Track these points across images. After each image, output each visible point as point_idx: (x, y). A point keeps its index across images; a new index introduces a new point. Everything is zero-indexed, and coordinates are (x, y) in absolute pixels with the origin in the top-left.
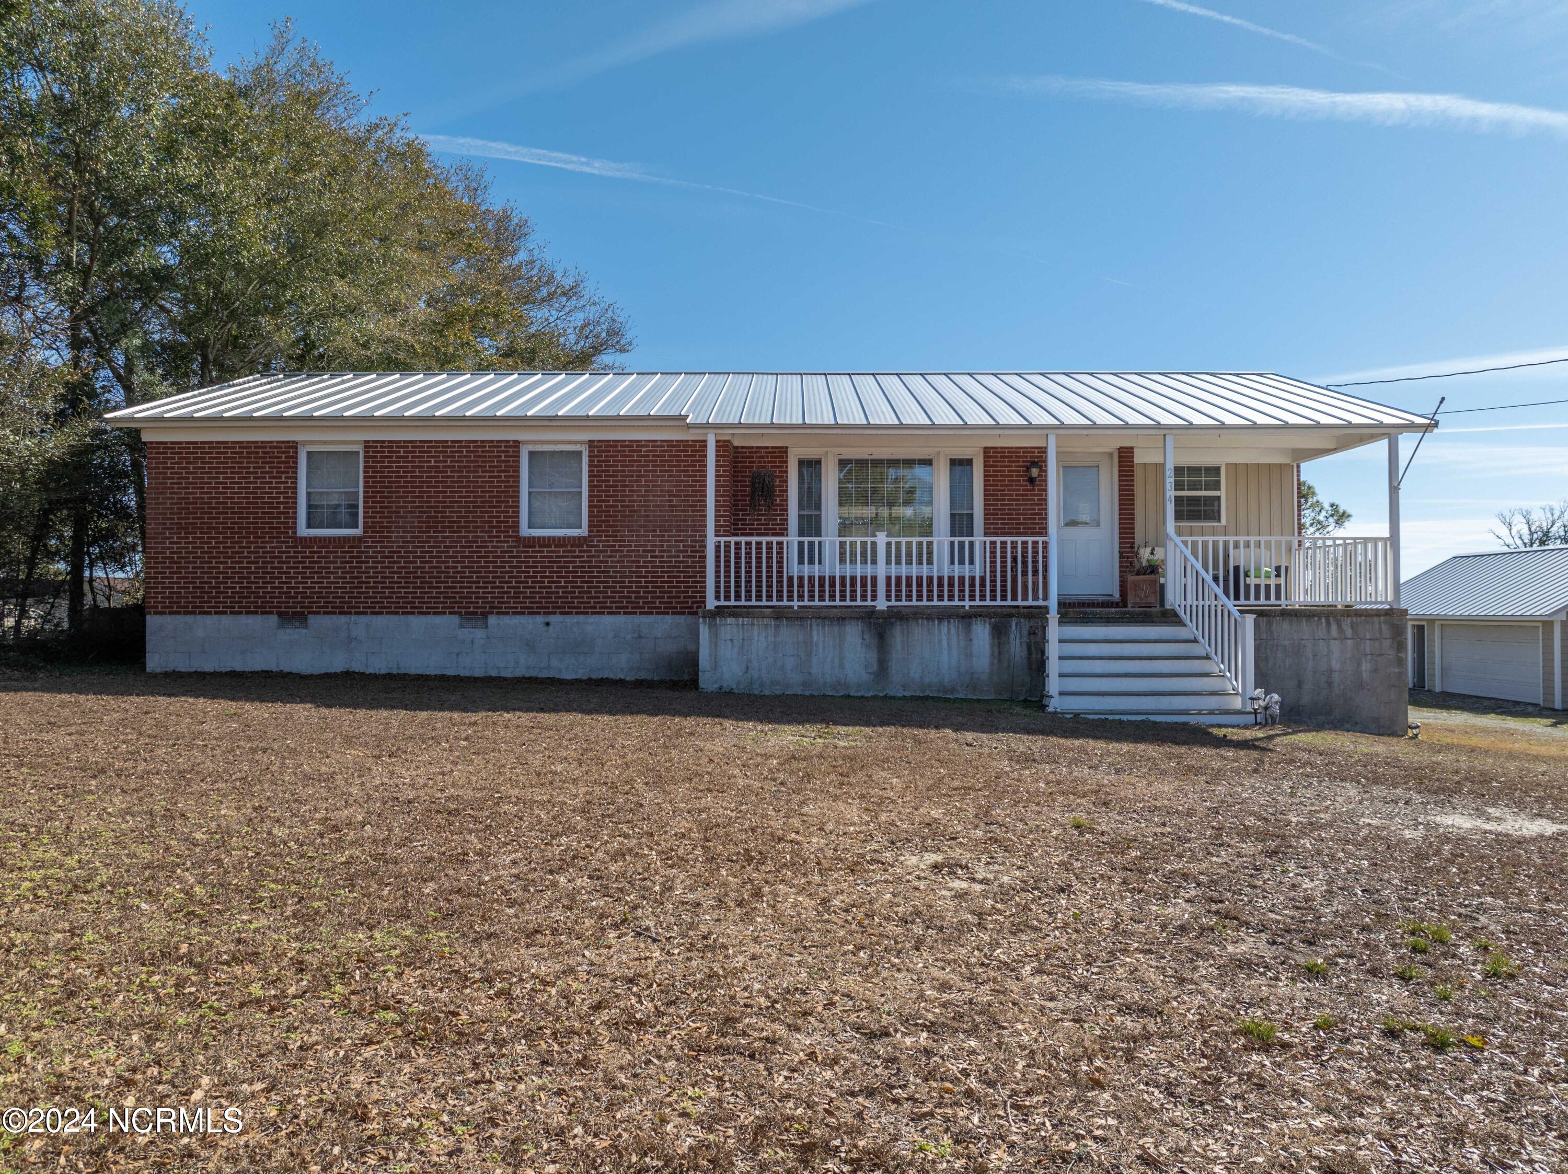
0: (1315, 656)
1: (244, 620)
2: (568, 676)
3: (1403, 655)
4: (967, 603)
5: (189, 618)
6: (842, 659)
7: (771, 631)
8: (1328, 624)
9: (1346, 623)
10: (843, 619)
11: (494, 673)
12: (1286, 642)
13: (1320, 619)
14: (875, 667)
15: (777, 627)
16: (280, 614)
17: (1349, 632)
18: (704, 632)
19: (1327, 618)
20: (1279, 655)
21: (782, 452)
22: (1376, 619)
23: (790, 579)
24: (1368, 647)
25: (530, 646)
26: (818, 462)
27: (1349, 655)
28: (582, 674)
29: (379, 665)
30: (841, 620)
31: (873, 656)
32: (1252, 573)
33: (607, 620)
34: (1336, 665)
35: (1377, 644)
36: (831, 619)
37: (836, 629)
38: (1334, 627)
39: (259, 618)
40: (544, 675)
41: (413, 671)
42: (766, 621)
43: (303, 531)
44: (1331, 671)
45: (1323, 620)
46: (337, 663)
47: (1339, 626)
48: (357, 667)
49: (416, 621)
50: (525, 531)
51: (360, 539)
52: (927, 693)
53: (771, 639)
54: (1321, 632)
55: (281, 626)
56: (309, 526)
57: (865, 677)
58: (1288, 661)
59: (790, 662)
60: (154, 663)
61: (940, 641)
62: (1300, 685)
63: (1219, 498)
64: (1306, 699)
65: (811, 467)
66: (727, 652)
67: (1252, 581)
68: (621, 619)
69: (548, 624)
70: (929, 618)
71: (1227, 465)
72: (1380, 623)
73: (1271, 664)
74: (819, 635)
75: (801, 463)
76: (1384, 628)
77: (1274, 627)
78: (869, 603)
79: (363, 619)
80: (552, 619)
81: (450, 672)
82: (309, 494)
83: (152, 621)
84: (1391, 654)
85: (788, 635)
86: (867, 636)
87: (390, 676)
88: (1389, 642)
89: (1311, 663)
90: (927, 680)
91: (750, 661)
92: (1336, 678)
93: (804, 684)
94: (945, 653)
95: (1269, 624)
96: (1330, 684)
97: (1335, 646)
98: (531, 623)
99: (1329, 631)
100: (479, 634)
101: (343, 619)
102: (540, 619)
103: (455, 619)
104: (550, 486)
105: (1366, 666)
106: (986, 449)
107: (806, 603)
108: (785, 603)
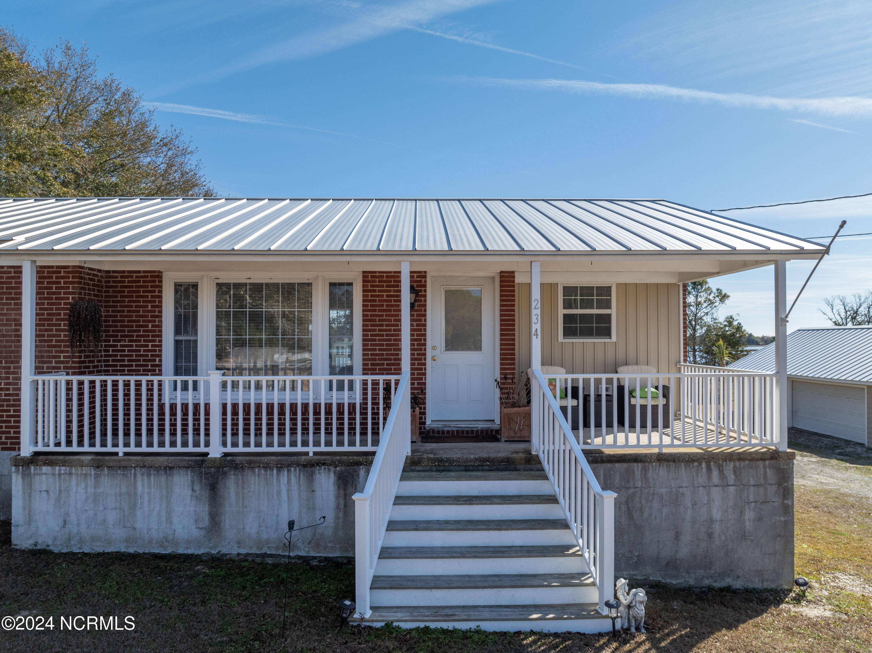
0: (694, 504)
3: (789, 502)
4: (311, 449)
6: (169, 513)
7: (91, 481)
8: (709, 469)
9: (728, 468)
10: (171, 468)
12: (663, 491)
13: (700, 464)
14: (206, 522)
15: (97, 476)
17: (731, 478)
18: (17, 483)
19: (708, 463)
20: (656, 505)
21: (156, 277)
22: (761, 464)
23: (161, 407)
24: (752, 494)
26: (195, 286)
27: (731, 503)
30: (169, 469)
31: (204, 510)
32: (638, 393)
34: (717, 514)
35: (761, 490)
36: (158, 469)
37: (163, 479)
38: (715, 473)
42: (85, 470)
44: (711, 521)
45: (704, 465)
47: (721, 471)
52: (265, 550)
53: (91, 490)
54: (702, 479)
57: (196, 533)
58: (665, 511)
59: (112, 517)
61: (279, 493)
62: (677, 537)
63: (609, 316)
65: (186, 291)
66: (43, 505)
67: (638, 402)
70: (267, 467)
71: (618, 285)
72: (765, 467)
73: (645, 515)
75: (178, 287)
76: (770, 473)
77: (650, 474)
78: (202, 449)
84: (777, 501)
86: (197, 487)
88: (774, 488)
89: (690, 512)
90: (265, 536)
91: (67, 514)
92: (717, 528)
93: (128, 540)
94: (285, 505)
95: (645, 470)
96: (710, 535)
97: (716, 493)
99: (709, 478)
105: (749, 515)
106: (365, 274)
107: (132, 449)
108: (109, 449)
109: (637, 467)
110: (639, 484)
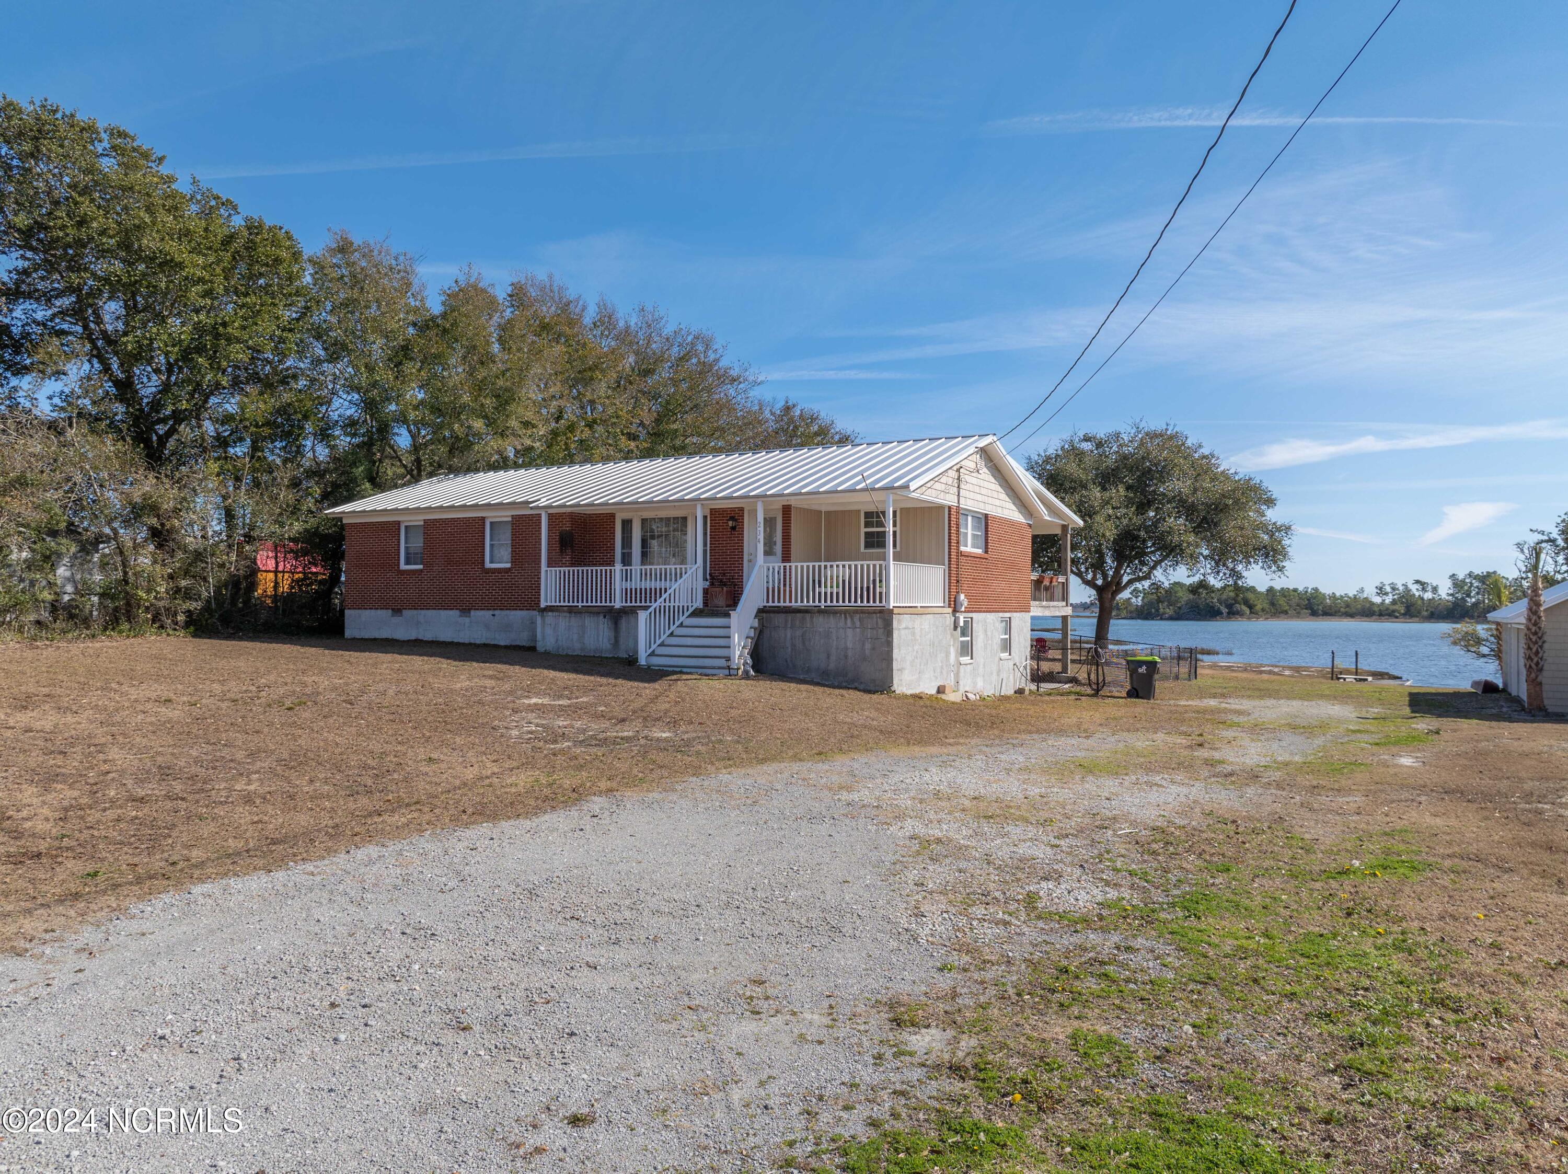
0: (838, 638)
1: (379, 612)
2: (502, 643)
3: (890, 639)
5: (360, 611)
6: (598, 636)
7: (567, 619)
8: (846, 618)
9: (857, 618)
10: (600, 613)
11: (472, 641)
12: (821, 630)
14: (613, 641)
15: (570, 618)
16: (393, 609)
17: (858, 624)
18: (539, 620)
19: (845, 614)
20: (817, 638)
21: (612, 516)
22: (875, 615)
24: (869, 633)
25: (487, 627)
26: (631, 521)
27: (858, 639)
28: (508, 643)
29: (428, 636)
30: (598, 614)
31: (612, 634)
33: (519, 613)
34: (850, 645)
35: (875, 632)
36: (595, 613)
37: (597, 619)
38: (849, 621)
39: (384, 611)
40: (492, 643)
41: (441, 640)
42: (565, 614)
43: (403, 567)
44: (847, 648)
46: (412, 635)
47: (852, 619)
48: (420, 637)
49: (443, 613)
50: (488, 565)
51: (421, 571)
53: (567, 625)
54: (842, 624)
55: (393, 616)
56: (407, 563)
57: (609, 646)
58: (822, 641)
59: (575, 637)
60: (348, 633)
62: (828, 657)
64: (832, 666)
65: (627, 524)
66: (549, 631)
68: (524, 613)
69: (494, 615)
72: (877, 618)
73: (811, 643)
74: (589, 622)
75: (623, 520)
76: (880, 621)
77: (814, 620)
78: (612, 604)
79: (423, 612)
80: (497, 612)
81: (456, 641)
82: (407, 548)
83: (347, 612)
84: (884, 638)
85: (575, 621)
86: (610, 623)
87: (433, 642)
88: (882, 630)
89: (835, 643)
91: (558, 636)
92: (850, 653)
93: (582, 649)
95: (812, 618)
96: (846, 657)
97: (850, 632)
98: (487, 614)
99: (846, 623)
100: (467, 620)
101: (415, 612)
102: (491, 612)
103: (458, 612)
104: (499, 540)
105: (868, 646)
106: (711, 510)
107: (585, 604)
108: (576, 604)
109: (808, 616)
110: (808, 625)
